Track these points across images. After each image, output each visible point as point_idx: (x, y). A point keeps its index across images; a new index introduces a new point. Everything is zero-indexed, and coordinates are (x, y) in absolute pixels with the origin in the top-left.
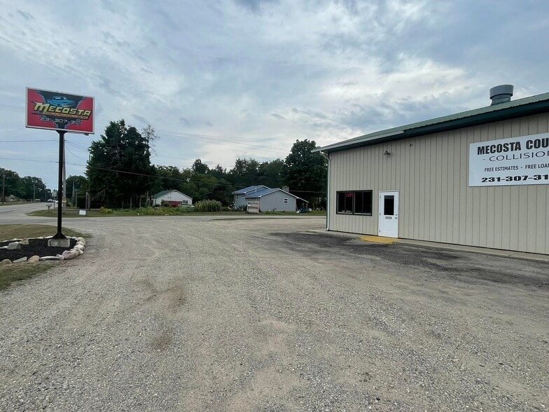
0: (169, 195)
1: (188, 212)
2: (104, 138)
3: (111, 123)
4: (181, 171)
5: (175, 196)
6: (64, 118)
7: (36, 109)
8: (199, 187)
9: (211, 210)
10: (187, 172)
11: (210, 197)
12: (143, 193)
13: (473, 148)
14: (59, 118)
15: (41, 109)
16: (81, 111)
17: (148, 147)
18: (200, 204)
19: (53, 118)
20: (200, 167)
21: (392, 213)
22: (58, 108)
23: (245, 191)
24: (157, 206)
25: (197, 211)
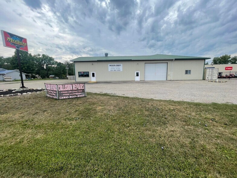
6: (18, 45)
7: (8, 40)
13: (109, 65)
14: (17, 45)
15: (10, 40)
16: (23, 43)
19: (15, 44)
21: (94, 76)
22: (16, 41)
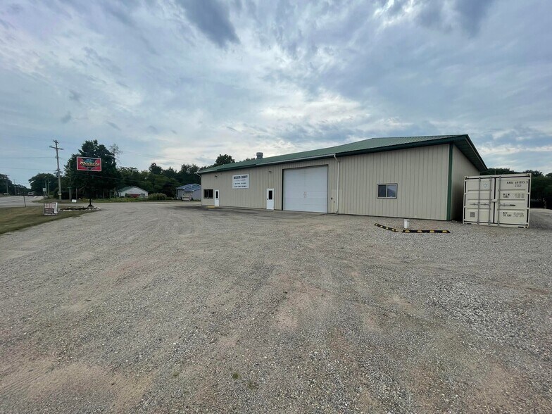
0: (131, 190)
1: (144, 200)
2: (80, 151)
3: (87, 142)
4: (140, 171)
5: (135, 191)
8: (154, 184)
9: (159, 199)
10: (145, 173)
11: (160, 191)
12: (112, 189)
17: (114, 159)
18: (152, 195)
20: (155, 169)
23: (184, 187)
24: (123, 197)
25: (150, 200)
